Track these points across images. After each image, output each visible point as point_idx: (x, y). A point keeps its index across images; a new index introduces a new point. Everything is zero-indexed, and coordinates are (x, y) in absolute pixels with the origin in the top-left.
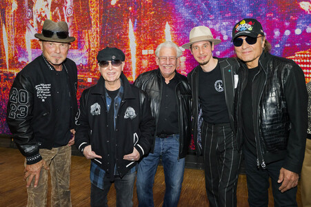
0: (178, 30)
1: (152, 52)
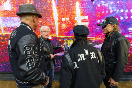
0: (84, 6)
1: (68, 19)
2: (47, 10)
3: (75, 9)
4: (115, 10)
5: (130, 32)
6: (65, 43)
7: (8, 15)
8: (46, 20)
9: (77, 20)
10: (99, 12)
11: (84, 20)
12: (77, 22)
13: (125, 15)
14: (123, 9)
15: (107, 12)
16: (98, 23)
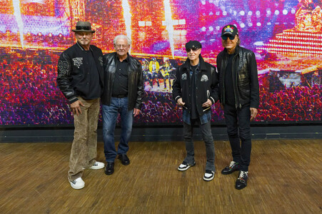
0: (177, 3)
1: (149, 23)
2: (111, 6)
3: (163, 6)
4: (231, 11)
5: (257, 48)
6: (144, 67)
7: (36, 12)
8: (109, 23)
9: (165, 27)
10: (204, 14)
11: (178, 26)
12: (166, 29)
13: (248, 20)
14: (244, 10)
15: (218, 13)
16: (203, 32)
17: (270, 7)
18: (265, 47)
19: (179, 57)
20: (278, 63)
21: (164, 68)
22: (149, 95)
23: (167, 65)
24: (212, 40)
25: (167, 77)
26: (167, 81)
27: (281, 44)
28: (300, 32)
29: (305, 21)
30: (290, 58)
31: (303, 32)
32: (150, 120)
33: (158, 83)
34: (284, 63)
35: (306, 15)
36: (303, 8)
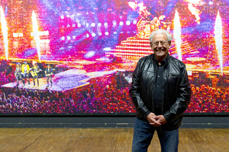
0: (42, 18)
1: (21, 35)
3: (31, 21)
4: (84, 24)
5: (106, 53)
6: (18, 69)
9: (33, 37)
10: (63, 26)
11: (43, 36)
12: (34, 39)
13: (98, 30)
14: (94, 22)
15: (74, 26)
16: (62, 41)
17: (115, 19)
18: (112, 52)
19: (44, 61)
20: (123, 65)
21: (33, 70)
22: (23, 91)
23: (35, 68)
24: (70, 47)
25: (35, 77)
26: (36, 80)
27: (125, 49)
28: (141, 39)
29: (145, 30)
30: (133, 61)
31: (143, 39)
32: (24, 111)
33: (29, 81)
34: (129, 64)
35: (145, 25)
36: (143, 20)
